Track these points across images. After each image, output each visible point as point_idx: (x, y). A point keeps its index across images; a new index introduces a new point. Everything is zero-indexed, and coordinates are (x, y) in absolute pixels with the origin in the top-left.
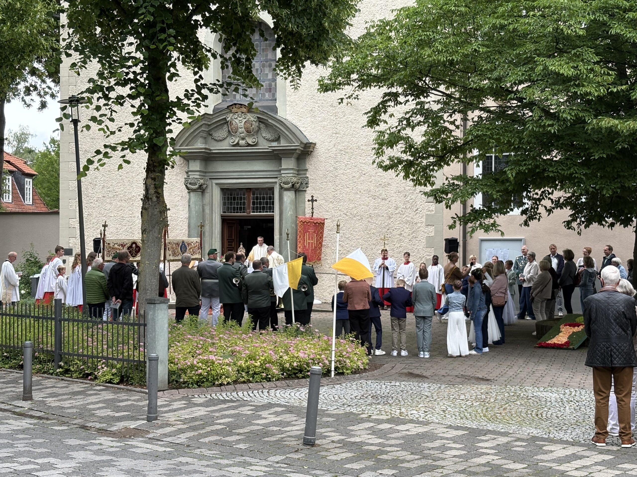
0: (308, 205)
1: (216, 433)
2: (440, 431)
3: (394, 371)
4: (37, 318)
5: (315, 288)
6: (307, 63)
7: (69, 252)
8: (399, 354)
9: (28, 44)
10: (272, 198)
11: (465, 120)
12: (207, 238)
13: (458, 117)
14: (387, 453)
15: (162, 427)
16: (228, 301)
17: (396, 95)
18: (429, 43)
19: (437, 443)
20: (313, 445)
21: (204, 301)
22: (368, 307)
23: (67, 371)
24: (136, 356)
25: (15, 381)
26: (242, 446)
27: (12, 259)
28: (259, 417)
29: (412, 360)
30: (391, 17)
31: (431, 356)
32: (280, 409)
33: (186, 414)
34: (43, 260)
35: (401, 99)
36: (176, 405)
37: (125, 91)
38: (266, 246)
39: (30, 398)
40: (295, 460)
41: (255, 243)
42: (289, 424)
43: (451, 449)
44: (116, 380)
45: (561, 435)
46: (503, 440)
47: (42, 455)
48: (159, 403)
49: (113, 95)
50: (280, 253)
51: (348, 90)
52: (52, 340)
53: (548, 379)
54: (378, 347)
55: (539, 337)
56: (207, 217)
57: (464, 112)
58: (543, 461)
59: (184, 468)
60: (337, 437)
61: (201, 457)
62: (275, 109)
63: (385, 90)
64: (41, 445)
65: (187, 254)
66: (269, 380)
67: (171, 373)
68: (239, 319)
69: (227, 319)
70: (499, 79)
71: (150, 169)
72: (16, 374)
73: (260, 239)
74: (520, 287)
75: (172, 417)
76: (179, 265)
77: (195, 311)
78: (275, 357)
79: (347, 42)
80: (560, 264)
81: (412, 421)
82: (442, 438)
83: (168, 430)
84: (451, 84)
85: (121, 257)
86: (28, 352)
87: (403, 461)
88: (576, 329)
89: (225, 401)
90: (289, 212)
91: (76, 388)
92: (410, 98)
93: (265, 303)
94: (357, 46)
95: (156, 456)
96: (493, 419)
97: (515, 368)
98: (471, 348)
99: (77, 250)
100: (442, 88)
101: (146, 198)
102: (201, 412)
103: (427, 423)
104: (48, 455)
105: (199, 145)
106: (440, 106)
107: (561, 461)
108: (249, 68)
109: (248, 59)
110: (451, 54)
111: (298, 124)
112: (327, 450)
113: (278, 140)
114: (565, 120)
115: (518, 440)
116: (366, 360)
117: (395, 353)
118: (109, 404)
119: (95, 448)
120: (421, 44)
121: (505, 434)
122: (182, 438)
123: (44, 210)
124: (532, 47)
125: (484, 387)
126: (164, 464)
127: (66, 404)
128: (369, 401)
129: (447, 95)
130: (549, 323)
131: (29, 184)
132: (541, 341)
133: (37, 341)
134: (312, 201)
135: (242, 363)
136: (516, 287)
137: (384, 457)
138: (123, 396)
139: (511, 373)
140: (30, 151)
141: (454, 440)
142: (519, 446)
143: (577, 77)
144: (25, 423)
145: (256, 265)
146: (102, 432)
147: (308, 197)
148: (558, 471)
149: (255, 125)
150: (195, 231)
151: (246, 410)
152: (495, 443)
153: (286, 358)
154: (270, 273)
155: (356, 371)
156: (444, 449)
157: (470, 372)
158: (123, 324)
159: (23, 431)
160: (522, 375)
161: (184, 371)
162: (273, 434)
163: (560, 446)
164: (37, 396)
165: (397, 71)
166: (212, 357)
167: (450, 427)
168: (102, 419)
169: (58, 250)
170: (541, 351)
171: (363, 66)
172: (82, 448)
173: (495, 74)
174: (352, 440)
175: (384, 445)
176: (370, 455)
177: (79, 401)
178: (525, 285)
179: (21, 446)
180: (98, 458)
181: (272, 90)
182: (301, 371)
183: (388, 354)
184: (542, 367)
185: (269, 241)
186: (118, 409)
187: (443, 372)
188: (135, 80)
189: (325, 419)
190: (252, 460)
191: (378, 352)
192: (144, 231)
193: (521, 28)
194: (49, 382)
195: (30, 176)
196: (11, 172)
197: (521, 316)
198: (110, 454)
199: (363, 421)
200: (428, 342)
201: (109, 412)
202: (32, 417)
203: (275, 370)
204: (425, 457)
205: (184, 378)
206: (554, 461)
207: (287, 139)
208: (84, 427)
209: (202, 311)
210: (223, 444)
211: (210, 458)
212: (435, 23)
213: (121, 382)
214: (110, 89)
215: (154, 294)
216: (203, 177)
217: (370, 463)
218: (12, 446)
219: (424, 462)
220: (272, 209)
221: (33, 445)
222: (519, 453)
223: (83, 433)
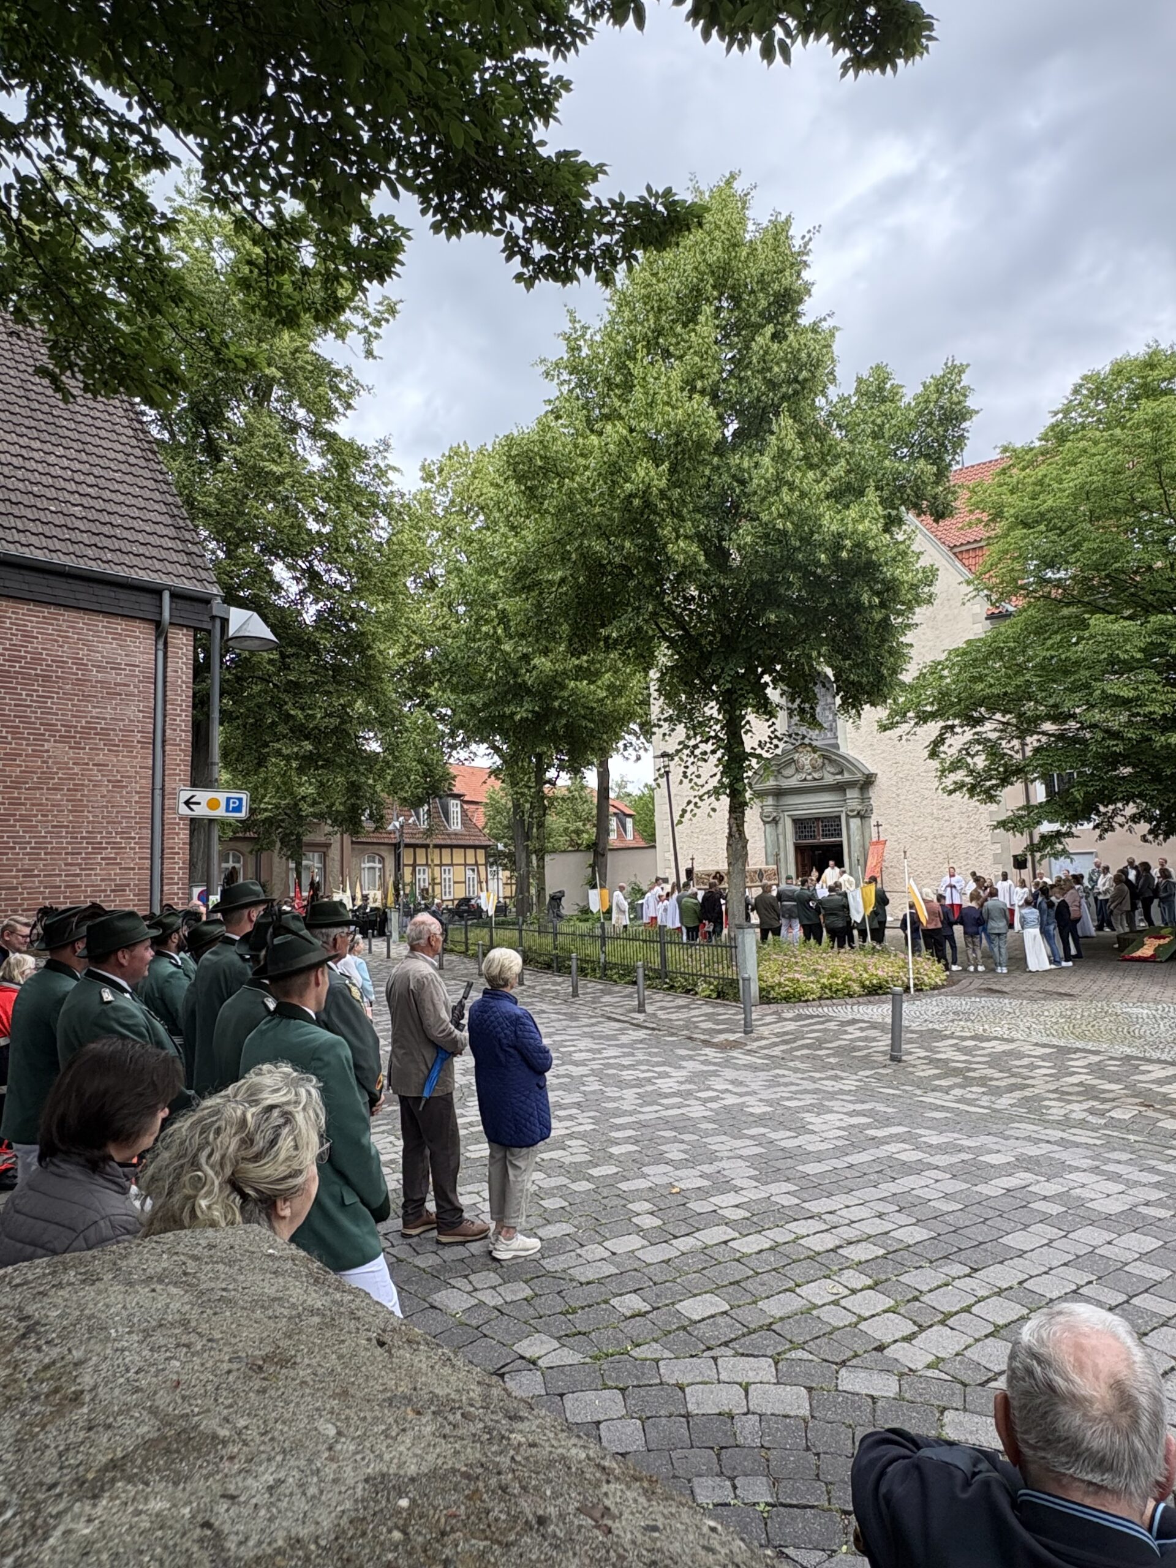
0: (874, 830)
1: (807, 1046)
2: (1026, 1048)
3: (972, 987)
4: (645, 941)
5: (887, 908)
6: (867, 707)
7: (666, 881)
8: (976, 970)
9: (627, 712)
10: (839, 825)
11: (1024, 745)
12: (782, 864)
13: (1016, 743)
14: (974, 1070)
15: (757, 1040)
16: (806, 922)
17: (953, 727)
18: (980, 678)
19: (1026, 1061)
20: (900, 1061)
21: (783, 921)
22: (940, 925)
23: (672, 987)
24: (730, 974)
25: (630, 996)
26: (832, 1060)
27: (622, 889)
28: (846, 1033)
29: (989, 975)
30: (943, 657)
31: (1009, 971)
32: (864, 1025)
33: (777, 1028)
34: (645, 888)
35: (958, 730)
36: (768, 1019)
37: (709, 747)
38: (837, 870)
39: (644, 1011)
40: (883, 1075)
41: (827, 866)
42: (874, 1039)
43: (1040, 1067)
44: (714, 995)
45: (1156, 1055)
46: (1095, 1059)
47: (658, 1064)
48: (754, 1016)
49: (697, 752)
50: (851, 874)
51: (905, 727)
52: (658, 960)
53: (1136, 994)
54: (954, 963)
55: (1121, 949)
56: (782, 845)
57: (1021, 738)
58: (1140, 1082)
59: (782, 1080)
60: (923, 1054)
61: (796, 1070)
62: (837, 746)
63: (941, 724)
64: (656, 1055)
65: (765, 881)
66: (851, 996)
67: (761, 990)
68: (819, 941)
69: (807, 938)
70: (1055, 706)
71: (732, 810)
72: (630, 989)
73: (831, 863)
74: (1096, 899)
75: (765, 1031)
76: (760, 891)
77: (777, 932)
78: (855, 976)
79: (902, 684)
80: (1138, 877)
81: (996, 1038)
82: (1030, 1056)
83: (764, 1043)
84: (1005, 712)
85: (711, 885)
86: (640, 971)
87: (991, 1079)
88: (1162, 942)
89: (812, 1017)
90: (856, 838)
91: (681, 1002)
92: (966, 728)
93: (840, 924)
94: (911, 686)
95: (754, 1068)
96: (1081, 1037)
97: (1099, 983)
98: (1051, 963)
99: (673, 879)
100: (998, 716)
101: (730, 835)
102: (791, 1026)
103: (1012, 1041)
104: (663, 1064)
105: (771, 783)
106: (997, 734)
107: (1160, 1082)
108: (813, 716)
109: (812, 708)
110: (1005, 686)
111: (860, 758)
112: (914, 1066)
113: (841, 773)
114: (1130, 739)
115: (1111, 1058)
116: (943, 976)
117: (972, 968)
118: (710, 1017)
119: (702, 1058)
120: (974, 680)
121: (1097, 1053)
122: (777, 1051)
123: (643, 844)
124: (1087, 673)
125: (1068, 1003)
126: (762, 1075)
127: (674, 1017)
128: (951, 1016)
129: (1003, 723)
130: (1131, 936)
131: (629, 822)
132: (1125, 954)
133: (646, 961)
134: (878, 825)
135: (824, 980)
136: (1091, 900)
137: (971, 1074)
138: (721, 1010)
139: (1095, 988)
140: (629, 795)
141: (1042, 1058)
142: (1113, 1067)
143: (1138, 698)
144: (642, 1034)
145: (831, 889)
146: (707, 1044)
147: (873, 822)
148: (1158, 1093)
149: (820, 761)
150: (771, 859)
151: (832, 1025)
152: (1084, 1062)
153: (865, 975)
154: (845, 895)
155: (935, 987)
156: (1032, 1067)
157: (1051, 987)
158: (717, 946)
159: (641, 1041)
160: (1108, 990)
161: (773, 988)
162: (860, 1049)
163: (1157, 1066)
164: (649, 1009)
165: (952, 705)
166: (797, 976)
167: (1036, 1044)
168: (704, 1031)
169: (657, 879)
170: (1126, 964)
171: (919, 704)
172: (691, 1058)
173: (1051, 702)
174: (938, 1056)
175: (971, 1063)
176: (956, 1072)
177: (684, 1015)
178: (1101, 897)
179: (640, 1056)
180: (706, 1068)
181: (833, 729)
182: (881, 988)
183: (965, 970)
184: (1128, 981)
185: (840, 864)
186: (718, 1023)
187: (1023, 988)
188: (716, 736)
189: (909, 1035)
190: (843, 1074)
191: (954, 968)
192: (729, 864)
193: (1073, 658)
194: (658, 997)
195: (630, 816)
196: (615, 814)
197: (1100, 928)
198: (715, 1064)
199: (946, 1037)
200: (1004, 959)
201: (710, 1025)
202: (647, 1028)
203: (856, 987)
204: (1013, 1075)
205: (773, 994)
206: (1152, 1082)
207: (851, 772)
208: (690, 1038)
209: (783, 931)
210: (815, 1058)
211: (804, 1071)
212: (985, 659)
213: (718, 997)
214: (696, 747)
215: (741, 920)
216: (776, 810)
217: (958, 1080)
218: (633, 1055)
219: (1013, 1080)
220: (840, 835)
221: (649, 1054)
222: (1114, 1072)
223: (691, 1045)
